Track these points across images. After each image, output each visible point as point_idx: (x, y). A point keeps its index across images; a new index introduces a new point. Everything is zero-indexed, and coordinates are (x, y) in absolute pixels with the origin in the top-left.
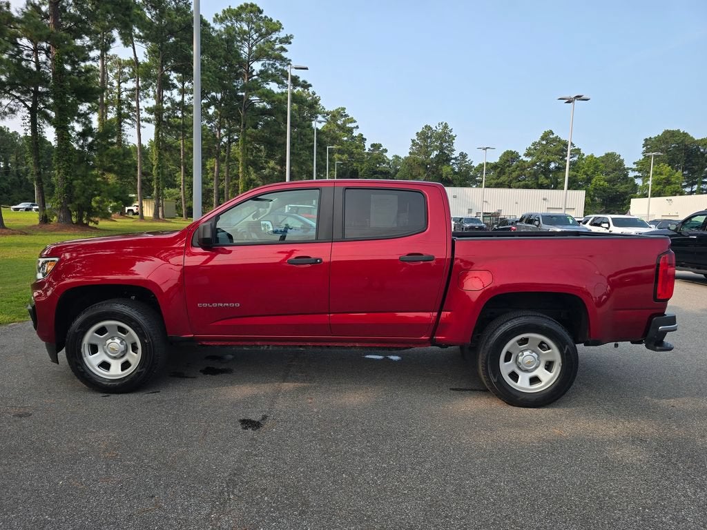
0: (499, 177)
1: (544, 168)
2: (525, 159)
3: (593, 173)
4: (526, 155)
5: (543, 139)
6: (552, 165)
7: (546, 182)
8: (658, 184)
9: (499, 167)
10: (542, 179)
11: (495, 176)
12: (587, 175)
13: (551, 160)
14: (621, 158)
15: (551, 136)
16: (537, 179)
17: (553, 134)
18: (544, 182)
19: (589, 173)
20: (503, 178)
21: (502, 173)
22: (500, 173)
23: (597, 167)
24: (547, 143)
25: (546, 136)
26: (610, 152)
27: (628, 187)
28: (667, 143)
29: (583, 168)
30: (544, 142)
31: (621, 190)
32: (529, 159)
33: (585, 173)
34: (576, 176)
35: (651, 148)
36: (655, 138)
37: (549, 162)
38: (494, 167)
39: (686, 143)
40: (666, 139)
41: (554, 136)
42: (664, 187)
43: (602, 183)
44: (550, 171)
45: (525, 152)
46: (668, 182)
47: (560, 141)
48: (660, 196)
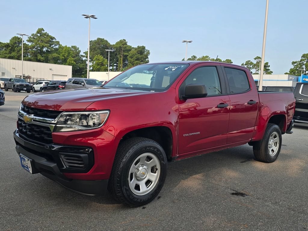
0: (10, 53)
1: (40, 50)
2: (27, 43)
3: (68, 56)
4: (28, 41)
5: (38, 32)
6: (44, 50)
7: (42, 58)
8: (98, 65)
9: (10, 46)
10: (39, 57)
11: (8, 52)
12: (65, 57)
13: (44, 46)
14: (79, 49)
15: (43, 32)
16: (37, 56)
17: (44, 31)
18: (41, 59)
19: (65, 56)
20: (13, 54)
21: (13, 50)
22: (11, 50)
23: (69, 53)
24: (41, 36)
25: (40, 31)
26: (74, 45)
27: (84, 65)
28: (99, 44)
29: (62, 53)
30: (39, 35)
31: (81, 67)
32: (30, 44)
33: (63, 56)
34: (59, 57)
35: (92, 46)
36: (94, 41)
37: (43, 47)
38: (7, 46)
39: (107, 46)
40: (99, 42)
41: (45, 32)
42: (101, 67)
43: (72, 62)
44: (44, 53)
45: (27, 39)
46: (102, 64)
47: (48, 35)
48: (99, 71)
